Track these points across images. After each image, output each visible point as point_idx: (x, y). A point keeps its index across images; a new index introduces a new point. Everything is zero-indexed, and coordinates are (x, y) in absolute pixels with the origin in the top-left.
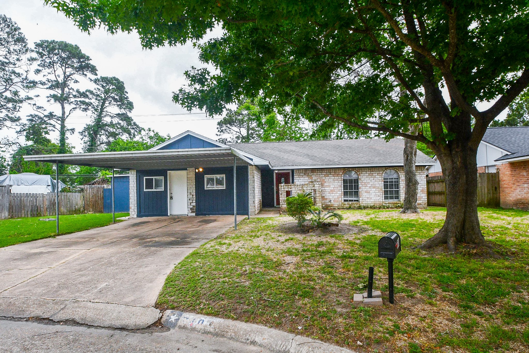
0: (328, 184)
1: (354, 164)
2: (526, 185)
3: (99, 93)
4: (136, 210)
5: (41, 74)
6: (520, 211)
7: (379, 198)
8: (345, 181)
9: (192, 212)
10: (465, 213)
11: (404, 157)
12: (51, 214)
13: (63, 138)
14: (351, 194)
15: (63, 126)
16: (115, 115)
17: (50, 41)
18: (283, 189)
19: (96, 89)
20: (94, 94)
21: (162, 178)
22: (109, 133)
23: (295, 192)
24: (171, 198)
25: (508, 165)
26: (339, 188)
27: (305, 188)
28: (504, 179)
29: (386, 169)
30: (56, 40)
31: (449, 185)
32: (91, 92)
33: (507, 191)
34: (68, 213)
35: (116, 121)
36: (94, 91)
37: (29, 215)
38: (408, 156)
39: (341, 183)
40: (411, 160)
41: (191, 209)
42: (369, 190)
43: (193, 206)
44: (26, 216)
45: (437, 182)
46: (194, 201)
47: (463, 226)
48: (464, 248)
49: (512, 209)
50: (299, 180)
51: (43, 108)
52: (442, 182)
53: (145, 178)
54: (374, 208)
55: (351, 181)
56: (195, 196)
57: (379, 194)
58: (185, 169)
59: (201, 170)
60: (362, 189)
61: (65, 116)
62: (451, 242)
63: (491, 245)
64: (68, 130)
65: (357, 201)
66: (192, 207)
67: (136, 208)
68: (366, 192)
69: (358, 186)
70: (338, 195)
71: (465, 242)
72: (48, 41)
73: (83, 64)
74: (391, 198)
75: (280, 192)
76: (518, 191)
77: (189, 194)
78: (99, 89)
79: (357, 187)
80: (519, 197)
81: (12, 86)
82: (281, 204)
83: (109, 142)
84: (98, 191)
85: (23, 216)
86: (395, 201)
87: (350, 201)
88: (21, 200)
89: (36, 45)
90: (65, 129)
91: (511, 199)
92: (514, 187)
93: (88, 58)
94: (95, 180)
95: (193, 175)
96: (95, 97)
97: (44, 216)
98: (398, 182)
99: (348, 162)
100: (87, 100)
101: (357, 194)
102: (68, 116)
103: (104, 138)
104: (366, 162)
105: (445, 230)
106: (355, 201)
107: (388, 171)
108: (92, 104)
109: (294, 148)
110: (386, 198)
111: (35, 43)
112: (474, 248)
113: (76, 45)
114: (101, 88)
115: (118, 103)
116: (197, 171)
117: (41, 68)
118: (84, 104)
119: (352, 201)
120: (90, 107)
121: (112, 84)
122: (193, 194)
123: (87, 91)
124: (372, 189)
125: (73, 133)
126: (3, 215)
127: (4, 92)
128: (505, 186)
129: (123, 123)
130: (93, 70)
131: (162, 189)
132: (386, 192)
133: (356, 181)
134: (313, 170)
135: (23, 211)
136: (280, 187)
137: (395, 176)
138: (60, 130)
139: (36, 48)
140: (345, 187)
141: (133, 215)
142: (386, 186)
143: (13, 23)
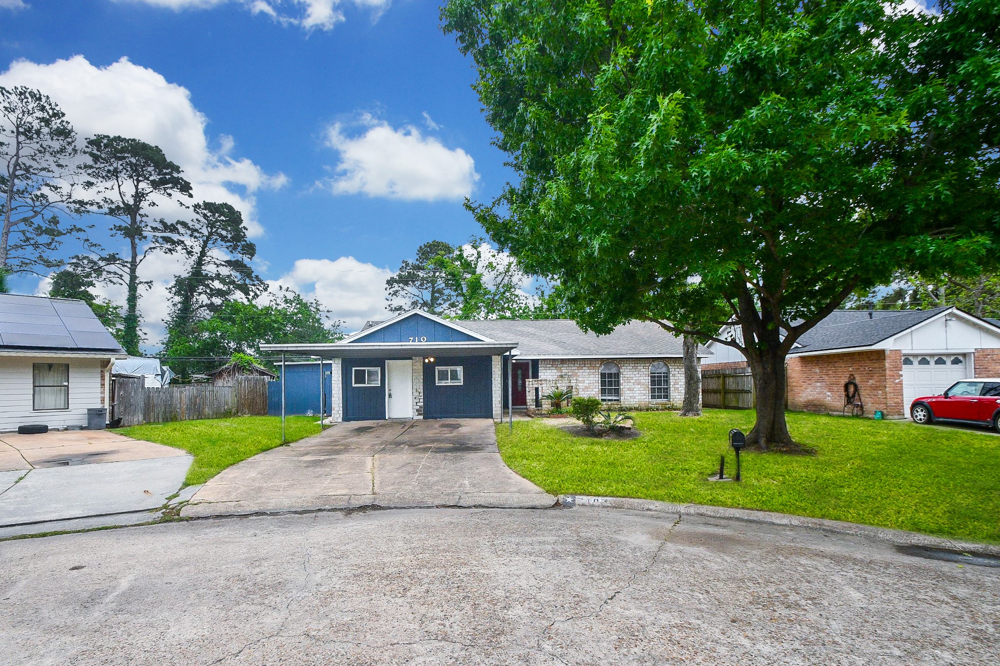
0: (581, 379)
1: (616, 354)
2: (818, 384)
3: (197, 226)
4: (341, 412)
5: (94, 190)
6: (812, 414)
7: (644, 397)
8: (603, 375)
9: (419, 414)
10: (774, 415)
11: (684, 349)
12: (191, 418)
13: (134, 295)
14: (610, 392)
15: (133, 277)
16: (223, 263)
17: (112, 137)
18: (531, 386)
19: (195, 220)
20: (189, 228)
21: (379, 369)
22: (211, 290)
23: (546, 390)
24: (390, 396)
25: (798, 360)
26: (595, 384)
27: (558, 385)
28: (793, 375)
29: (653, 361)
30: (123, 137)
31: (760, 389)
32: (184, 224)
33: (797, 390)
34: (215, 416)
35: (225, 271)
36: (190, 224)
37: (160, 420)
38: (688, 349)
39: (598, 378)
40: (692, 352)
41: (417, 410)
42: (633, 387)
43: (421, 407)
44: (157, 420)
45: (711, 378)
46: (422, 400)
47: (773, 428)
48: (775, 446)
49: (802, 412)
50: (545, 374)
51: (100, 245)
52: (719, 377)
53: (354, 369)
54: (641, 410)
55: (610, 375)
56: (422, 394)
57: (645, 392)
58: (411, 358)
59: (432, 360)
60: (624, 385)
61: (138, 260)
62: (762, 442)
63: (797, 445)
64: (141, 283)
65: (618, 400)
66: (418, 407)
67: (341, 409)
68: (629, 389)
69: (618, 381)
70: (594, 393)
71: (775, 442)
72: (108, 137)
73: (167, 177)
74: (659, 397)
75: (527, 389)
76: (809, 390)
77: (414, 391)
78: (199, 221)
79: (618, 383)
80: (810, 398)
81: (47, 207)
82: (528, 404)
83: (212, 304)
84: (256, 384)
85: (152, 420)
86: (664, 401)
87: (609, 400)
88: (149, 397)
89: (89, 143)
90: (137, 281)
91: (801, 399)
92: (805, 385)
93: (177, 169)
94: (224, 367)
95: (420, 367)
96: (189, 232)
97: (181, 420)
98: (667, 377)
99: (607, 351)
100: (175, 237)
101: (617, 392)
102: (141, 261)
103: (204, 299)
104: (630, 352)
105: (756, 431)
106: (615, 400)
107: (656, 363)
108: (183, 242)
109: (531, 330)
110: (653, 397)
111: (86, 139)
112: (783, 447)
113: (157, 147)
114: (202, 219)
115: (229, 244)
116: (427, 361)
117: (93, 180)
118: (167, 242)
119: (611, 400)
120: (179, 248)
121: (222, 214)
122: (419, 390)
123: (178, 222)
124: (637, 386)
125: (150, 287)
126: (136, 419)
127: (33, 217)
128: (794, 384)
129: (236, 276)
130: (185, 188)
131: (378, 384)
132: (653, 390)
133: (617, 375)
134: (563, 361)
135: (152, 414)
136: (527, 383)
137: (664, 370)
138: (128, 282)
139: (87, 147)
140: (603, 383)
141: (337, 418)
142: (653, 382)
143: (53, 104)
